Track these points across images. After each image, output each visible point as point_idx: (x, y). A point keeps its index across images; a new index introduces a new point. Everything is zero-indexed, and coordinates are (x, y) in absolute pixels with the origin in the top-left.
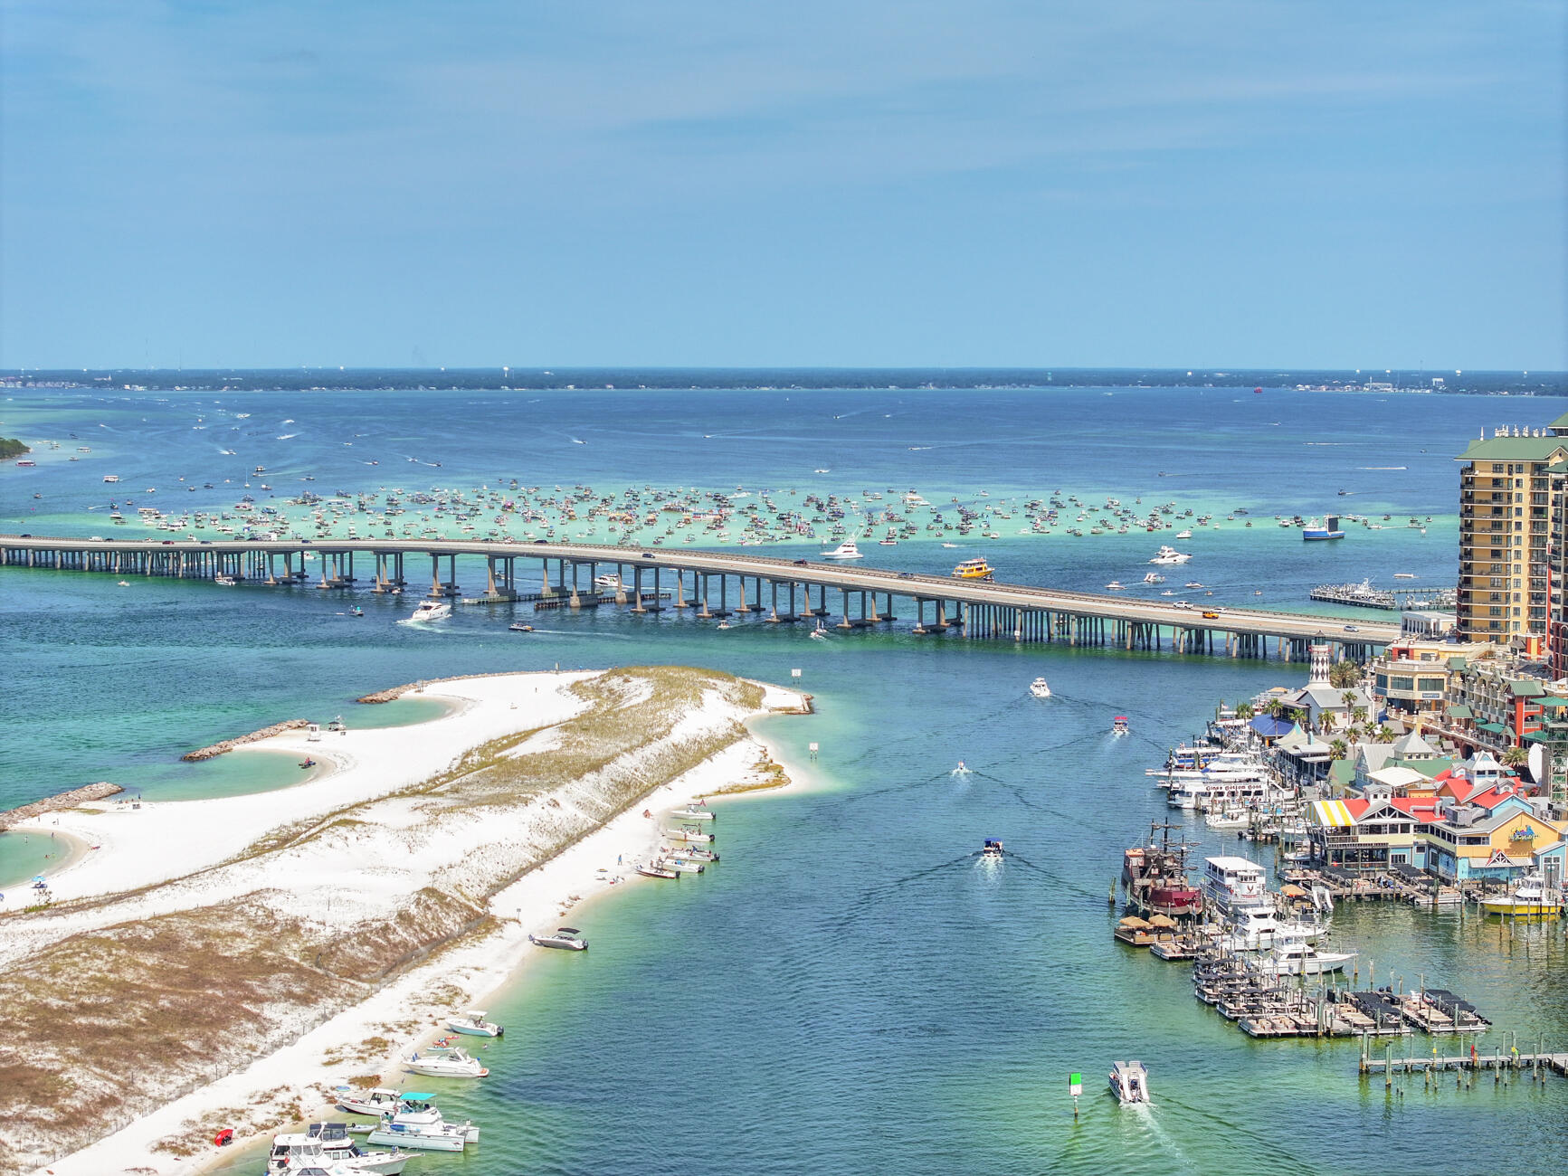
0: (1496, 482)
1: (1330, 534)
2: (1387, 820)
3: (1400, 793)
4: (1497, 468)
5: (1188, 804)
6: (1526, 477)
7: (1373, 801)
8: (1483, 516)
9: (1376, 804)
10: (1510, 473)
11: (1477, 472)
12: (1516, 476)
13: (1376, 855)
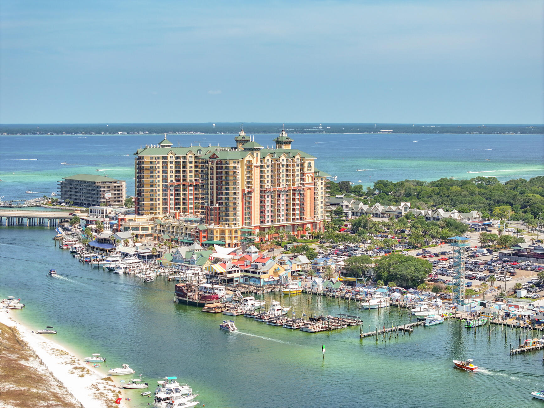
0: (151, 163)
2: (233, 269)
4: (151, 158)
5: (121, 271)
6: (161, 161)
7: (227, 264)
8: (146, 173)
9: (229, 265)
10: (155, 160)
11: (145, 159)
12: (158, 160)
13: (231, 280)
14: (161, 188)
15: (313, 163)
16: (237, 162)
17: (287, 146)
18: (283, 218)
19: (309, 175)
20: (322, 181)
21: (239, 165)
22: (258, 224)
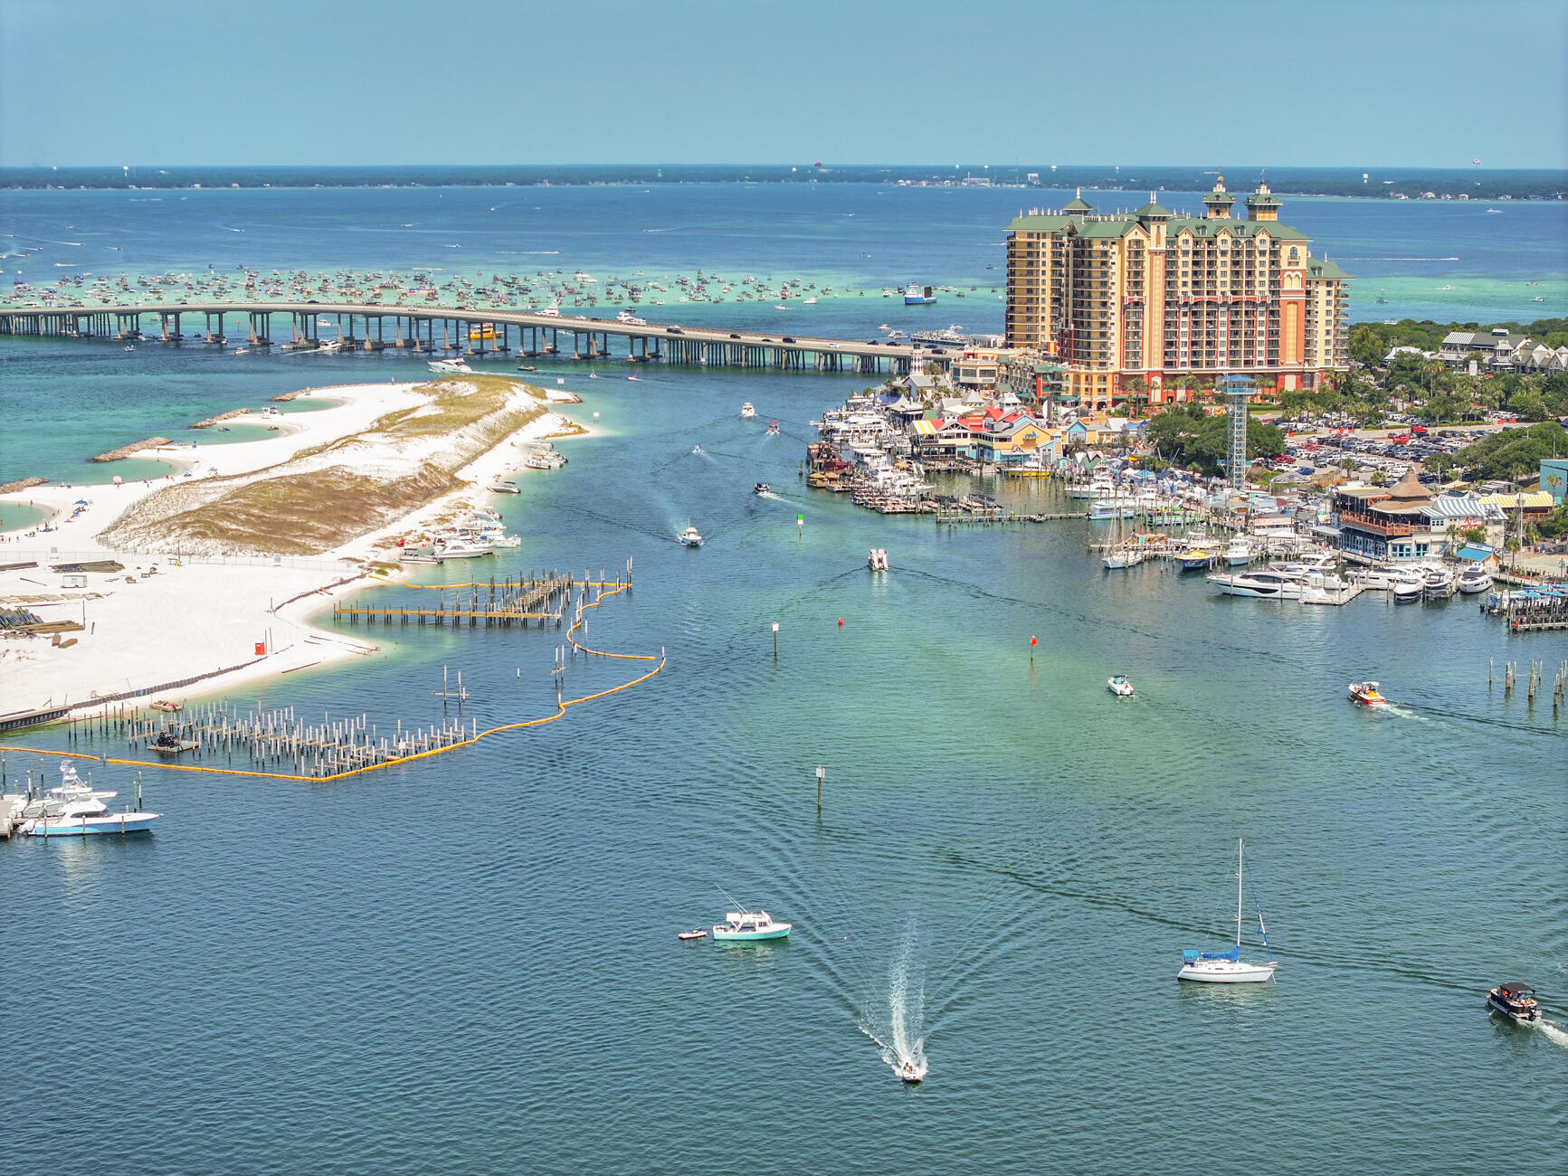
0: (1030, 244)
1: (925, 299)
2: (955, 431)
3: (964, 417)
6: (1048, 241)
7: (946, 421)
8: (1021, 267)
9: (948, 422)
10: (1038, 238)
11: (1017, 238)
12: (1042, 241)
13: (950, 450)
14: (1048, 296)
15: (1302, 251)
16: (1109, 243)
17: (1267, 215)
18: (1224, 359)
19: (1293, 275)
20: (1329, 289)
21: (1115, 248)
22: (1158, 367)
